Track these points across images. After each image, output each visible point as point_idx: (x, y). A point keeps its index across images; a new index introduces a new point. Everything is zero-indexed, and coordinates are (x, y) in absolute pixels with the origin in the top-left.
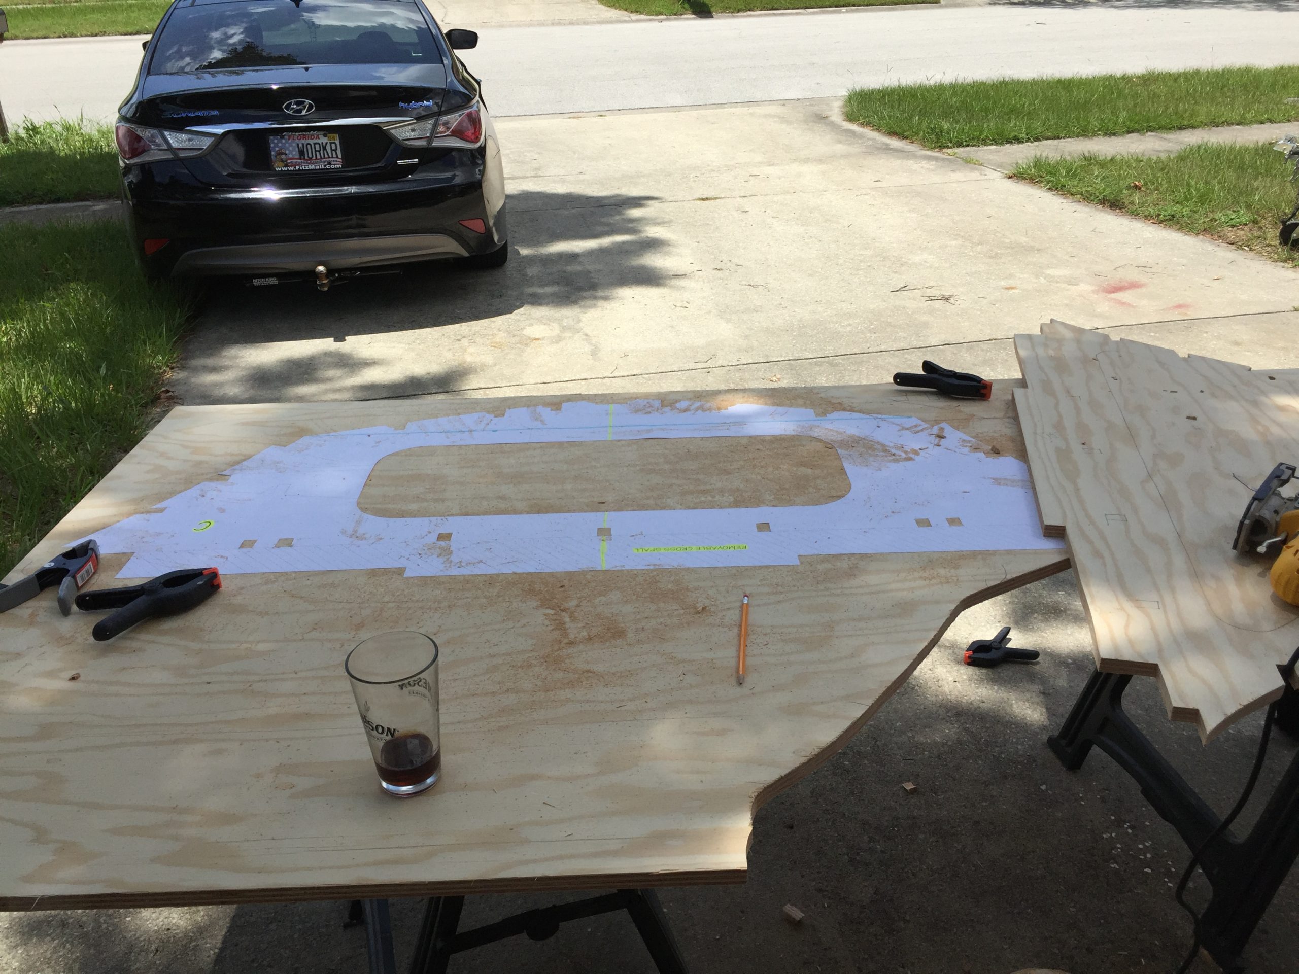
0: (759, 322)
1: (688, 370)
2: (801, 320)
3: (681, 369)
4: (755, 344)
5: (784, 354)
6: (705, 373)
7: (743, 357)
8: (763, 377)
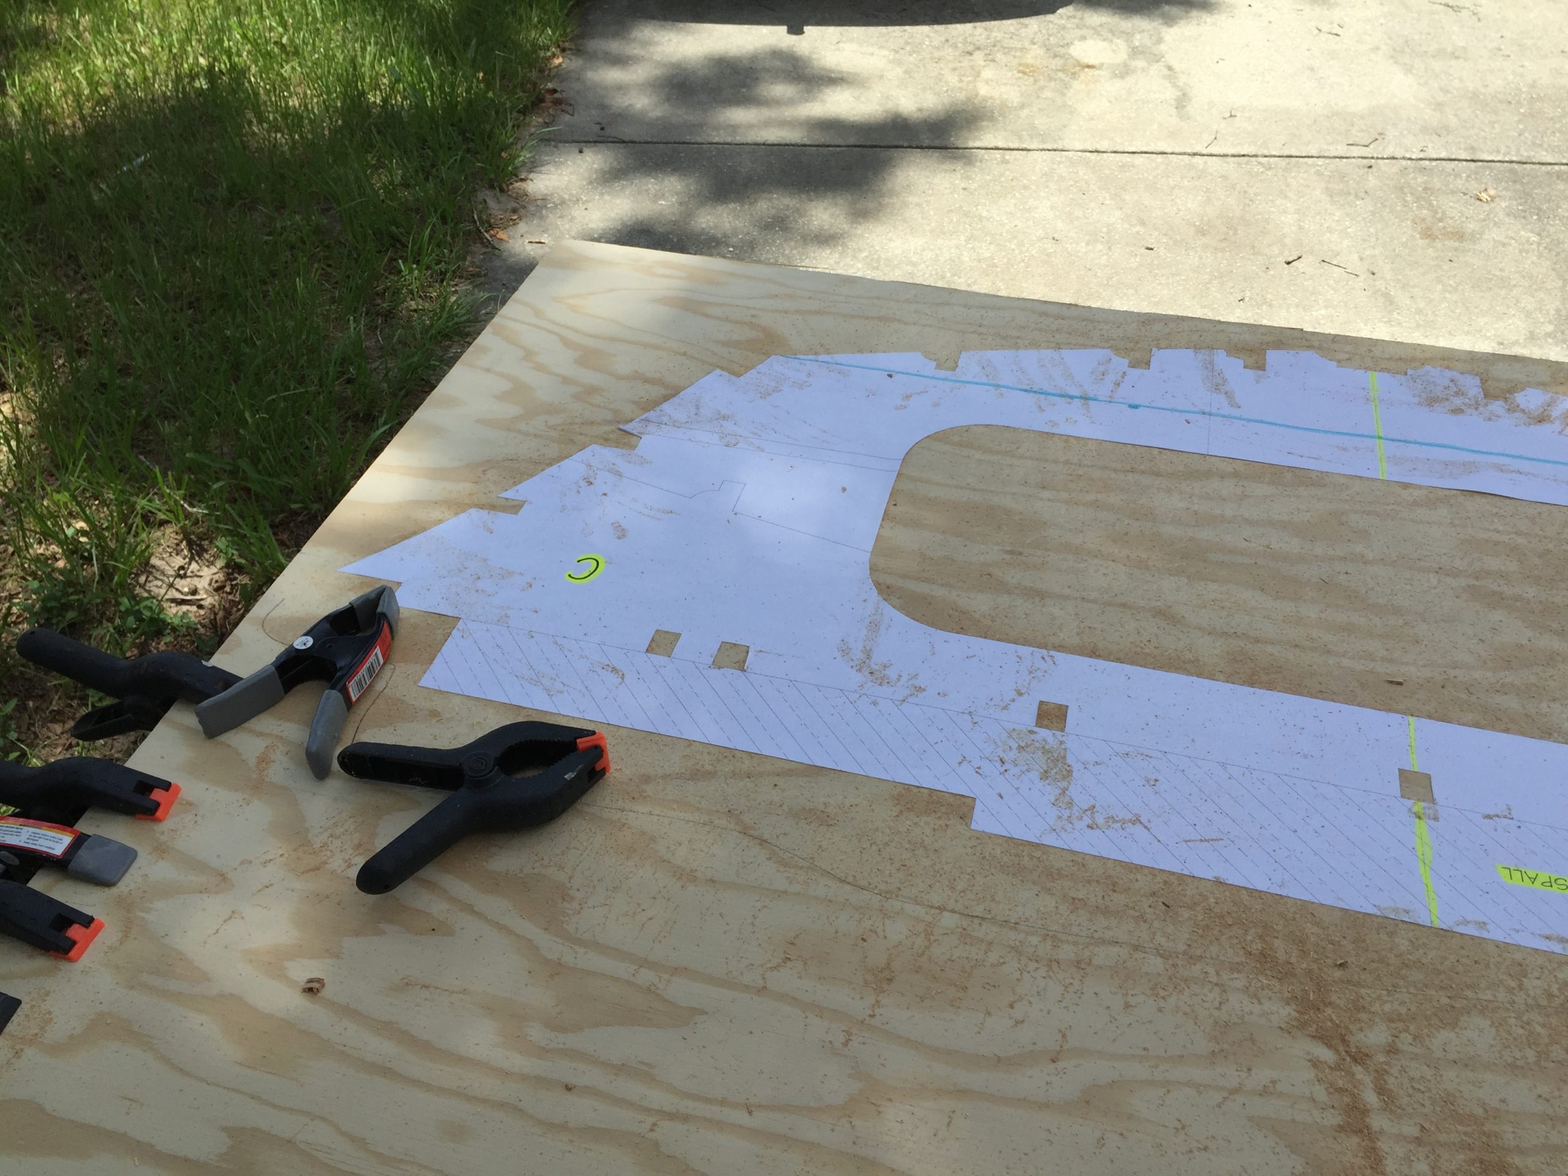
0: (1461, 80)
1: (1335, 157)
2: (1533, 86)
3: (1322, 154)
4: (1453, 122)
5: (1503, 149)
6: (1364, 167)
7: (1430, 145)
8: (1464, 190)
